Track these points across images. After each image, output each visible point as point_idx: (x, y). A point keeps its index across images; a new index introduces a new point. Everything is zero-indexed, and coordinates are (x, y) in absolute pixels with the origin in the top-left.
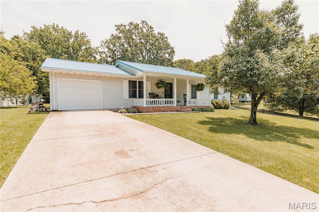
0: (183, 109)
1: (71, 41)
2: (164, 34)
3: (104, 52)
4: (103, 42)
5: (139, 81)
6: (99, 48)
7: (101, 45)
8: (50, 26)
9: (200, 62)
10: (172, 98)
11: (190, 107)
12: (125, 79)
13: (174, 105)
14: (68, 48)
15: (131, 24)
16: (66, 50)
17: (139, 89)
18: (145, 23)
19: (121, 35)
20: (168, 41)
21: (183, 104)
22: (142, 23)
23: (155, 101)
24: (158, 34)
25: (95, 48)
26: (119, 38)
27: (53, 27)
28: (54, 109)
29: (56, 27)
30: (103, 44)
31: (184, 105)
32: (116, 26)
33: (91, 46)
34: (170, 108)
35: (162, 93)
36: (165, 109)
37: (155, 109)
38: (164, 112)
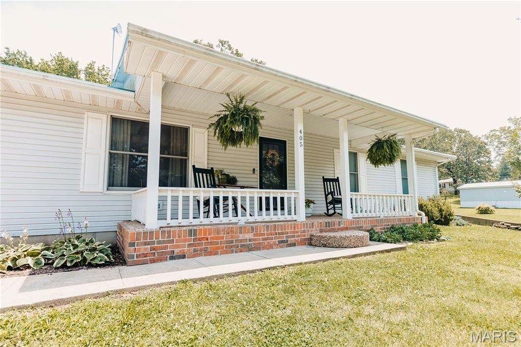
0: (332, 234)
10: (283, 185)
11: (356, 225)
13: (293, 217)
18: (226, 46)
21: (324, 210)
22: (221, 45)
23: (217, 200)
31: (328, 215)
34: (280, 231)
35: (252, 172)
36: (255, 235)
37: (208, 240)
38: (250, 249)
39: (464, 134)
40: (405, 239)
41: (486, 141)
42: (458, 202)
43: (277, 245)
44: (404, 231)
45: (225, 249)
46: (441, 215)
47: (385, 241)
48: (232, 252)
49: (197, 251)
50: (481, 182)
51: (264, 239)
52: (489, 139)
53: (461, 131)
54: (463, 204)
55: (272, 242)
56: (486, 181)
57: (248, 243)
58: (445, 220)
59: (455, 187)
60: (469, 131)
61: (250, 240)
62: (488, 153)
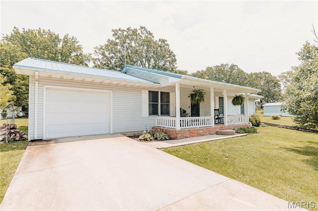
0: (224, 131)
1: (60, 46)
2: (166, 41)
3: (99, 60)
4: (97, 48)
5: (161, 92)
6: (91, 56)
7: (95, 51)
8: (35, 30)
9: (195, 73)
11: (229, 128)
12: (144, 88)
13: (211, 125)
14: (56, 54)
15: (128, 29)
16: (54, 55)
17: (161, 102)
19: (118, 41)
20: (169, 48)
22: (141, 28)
24: (160, 40)
25: (87, 55)
26: (116, 44)
27: (38, 32)
28: (36, 138)
29: (42, 31)
30: (98, 51)
32: (113, 31)
33: (83, 52)
34: (209, 130)
35: (188, 108)
36: (203, 131)
37: (193, 133)
38: (202, 135)
39: (267, 75)
40: (246, 132)
41: (279, 79)
42: (263, 113)
44: (245, 130)
46: (256, 122)
47: (239, 133)
49: (190, 136)
50: (274, 102)
52: (281, 78)
53: (266, 73)
54: (265, 114)
55: (207, 133)
56: (278, 102)
58: (258, 125)
59: (262, 105)
60: (270, 74)
61: (202, 133)
62: (280, 86)
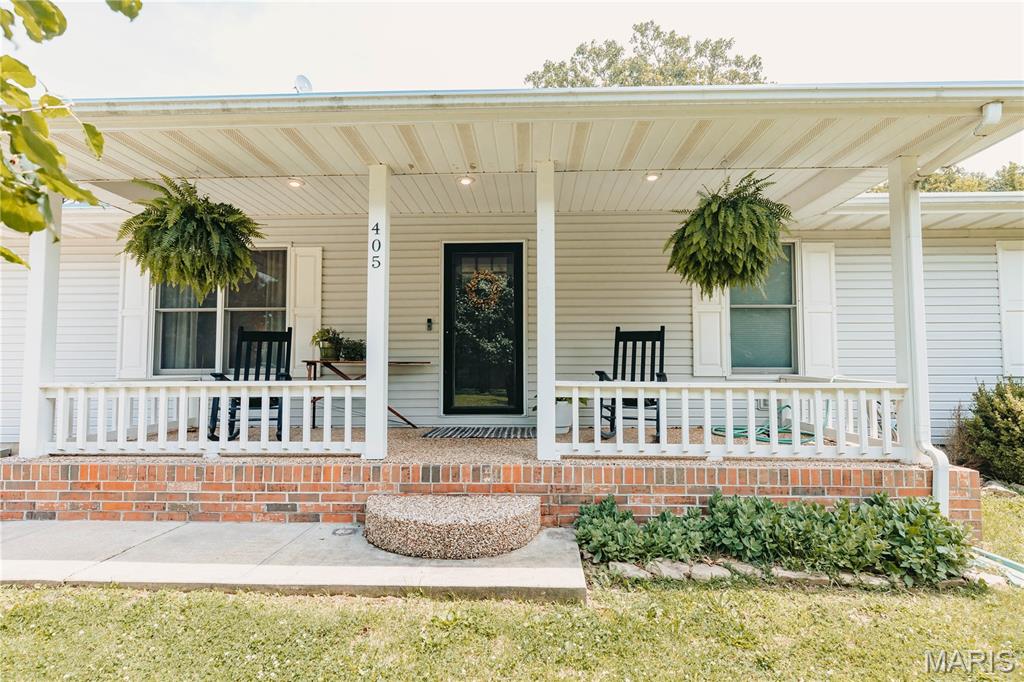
34: (273, 482)
35: (424, 328)
36: (205, 487)
37: (99, 489)
38: (192, 516)
43: (265, 514)
45: (134, 509)
48: (150, 518)
49: (78, 508)
51: (228, 498)
55: (249, 505)
57: (188, 502)
61: (193, 496)
